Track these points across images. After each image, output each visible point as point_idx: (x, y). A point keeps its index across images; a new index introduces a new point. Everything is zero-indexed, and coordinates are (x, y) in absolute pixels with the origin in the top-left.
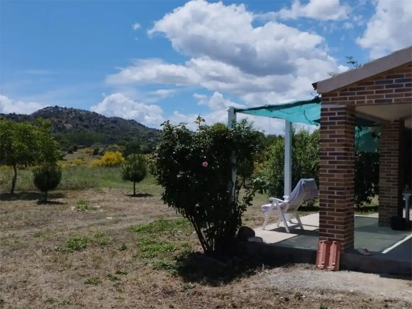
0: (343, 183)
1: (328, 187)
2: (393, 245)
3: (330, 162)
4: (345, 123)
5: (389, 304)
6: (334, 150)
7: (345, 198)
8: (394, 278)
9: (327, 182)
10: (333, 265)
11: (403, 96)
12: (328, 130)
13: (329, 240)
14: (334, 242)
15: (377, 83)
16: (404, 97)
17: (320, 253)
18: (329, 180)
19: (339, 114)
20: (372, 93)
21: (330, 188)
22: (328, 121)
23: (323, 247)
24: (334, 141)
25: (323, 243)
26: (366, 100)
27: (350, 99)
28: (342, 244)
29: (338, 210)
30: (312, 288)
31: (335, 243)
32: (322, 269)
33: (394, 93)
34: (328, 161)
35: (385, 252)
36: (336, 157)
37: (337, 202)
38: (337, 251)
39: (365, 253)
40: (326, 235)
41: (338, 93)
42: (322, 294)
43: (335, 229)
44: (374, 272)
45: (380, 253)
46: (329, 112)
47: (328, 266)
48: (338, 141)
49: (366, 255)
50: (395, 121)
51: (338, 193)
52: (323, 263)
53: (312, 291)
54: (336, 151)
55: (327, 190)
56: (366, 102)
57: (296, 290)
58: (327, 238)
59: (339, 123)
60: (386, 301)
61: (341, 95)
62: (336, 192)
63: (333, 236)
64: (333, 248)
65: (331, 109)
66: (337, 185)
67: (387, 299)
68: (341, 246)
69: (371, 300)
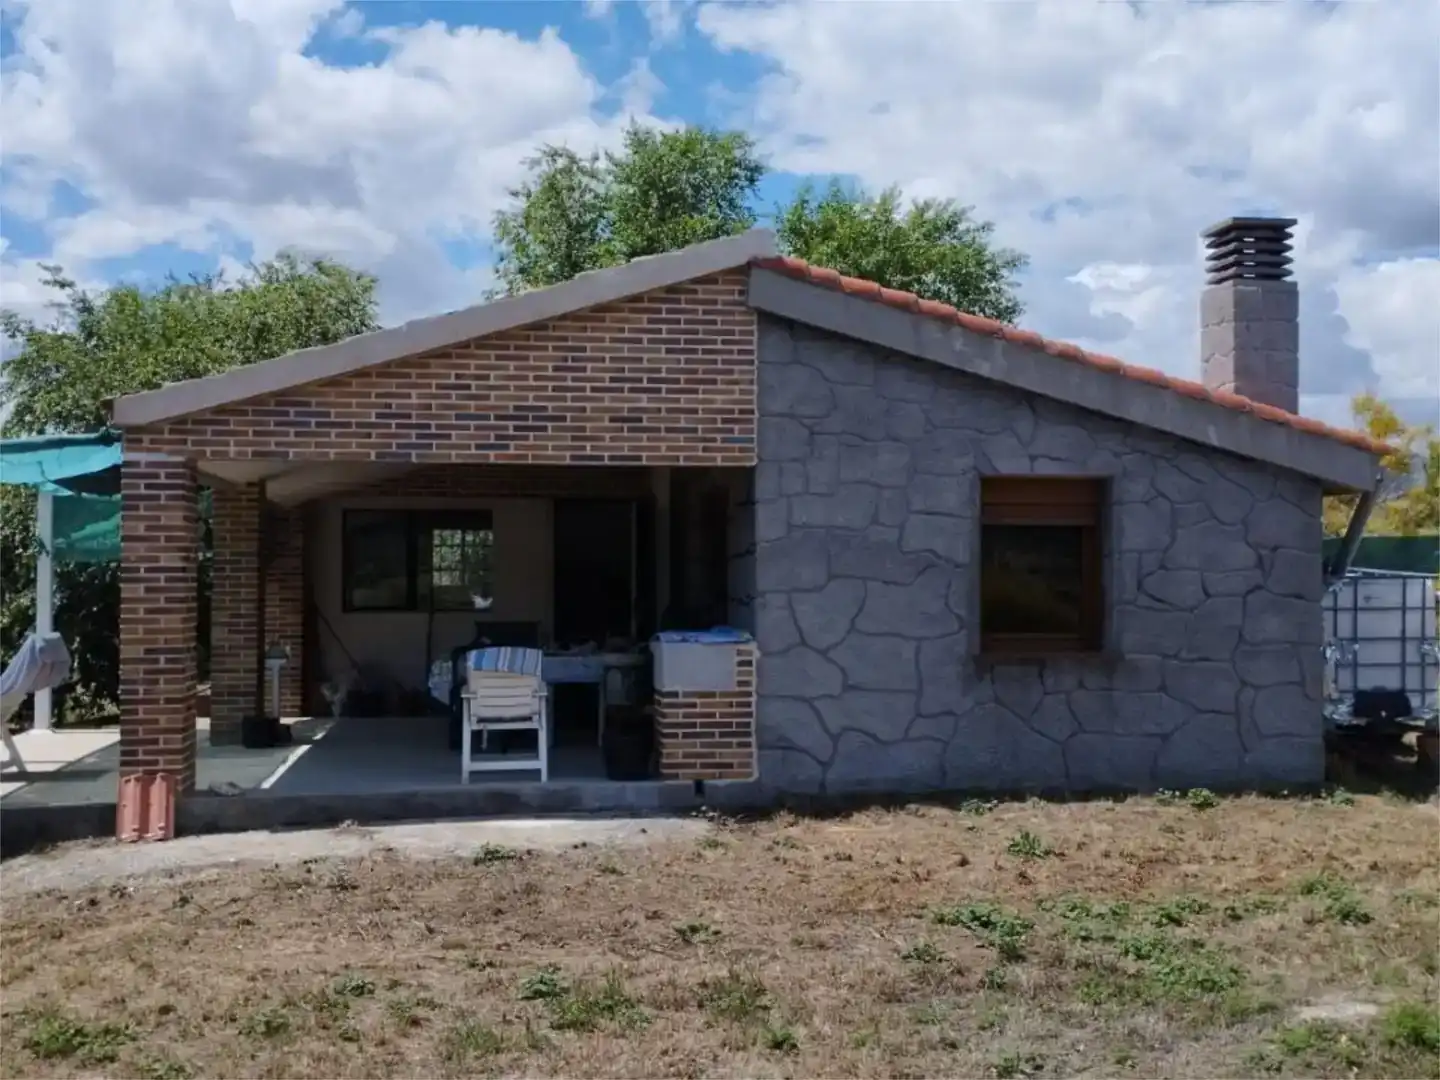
0: (180, 636)
1: (142, 648)
2: (273, 773)
3: (148, 590)
4: (183, 498)
5: (313, 866)
6: (157, 559)
7: (183, 671)
8: (300, 829)
9: (140, 635)
10: (161, 829)
11: (310, 447)
12: (142, 512)
13: (146, 772)
14: (160, 774)
15: (255, 413)
16: (313, 449)
17: (124, 806)
18: (147, 632)
19: (168, 476)
20: (246, 433)
21: (148, 651)
22: (143, 491)
23: (132, 789)
24: (157, 539)
25: (132, 783)
26: (232, 449)
27: (195, 443)
28: (179, 777)
29: (168, 701)
30: (143, 870)
31: (163, 778)
32: (133, 842)
33: (292, 438)
34: (142, 586)
35: (266, 785)
36: (162, 576)
37: (167, 682)
38: (168, 792)
39: (232, 791)
40: (138, 763)
41: (167, 428)
42: (171, 876)
43: (161, 746)
44: (255, 828)
45: (257, 789)
46: (142, 470)
47: (147, 832)
48: (168, 539)
49: (233, 795)
50: (250, 484)
51: (168, 661)
52: (136, 826)
53: (147, 875)
54: (162, 564)
55: (142, 655)
56: (232, 455)
57: (108, 883)
58: (141, 769)
59: (169, 498)
60: (306, 862)
61: (172, 431)
62: (162, 658)
63: (156, 762)
64: (158, 791)
65: (150, 464)
66: (166, 641)
67: (307, 858)
68: (177, 782)
69: (277, 866)
